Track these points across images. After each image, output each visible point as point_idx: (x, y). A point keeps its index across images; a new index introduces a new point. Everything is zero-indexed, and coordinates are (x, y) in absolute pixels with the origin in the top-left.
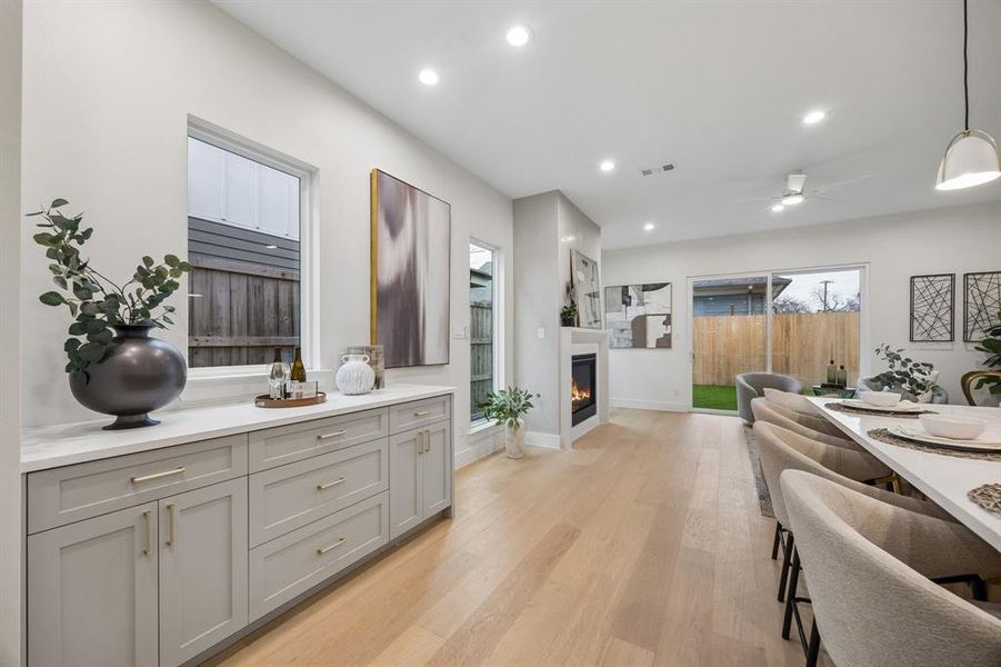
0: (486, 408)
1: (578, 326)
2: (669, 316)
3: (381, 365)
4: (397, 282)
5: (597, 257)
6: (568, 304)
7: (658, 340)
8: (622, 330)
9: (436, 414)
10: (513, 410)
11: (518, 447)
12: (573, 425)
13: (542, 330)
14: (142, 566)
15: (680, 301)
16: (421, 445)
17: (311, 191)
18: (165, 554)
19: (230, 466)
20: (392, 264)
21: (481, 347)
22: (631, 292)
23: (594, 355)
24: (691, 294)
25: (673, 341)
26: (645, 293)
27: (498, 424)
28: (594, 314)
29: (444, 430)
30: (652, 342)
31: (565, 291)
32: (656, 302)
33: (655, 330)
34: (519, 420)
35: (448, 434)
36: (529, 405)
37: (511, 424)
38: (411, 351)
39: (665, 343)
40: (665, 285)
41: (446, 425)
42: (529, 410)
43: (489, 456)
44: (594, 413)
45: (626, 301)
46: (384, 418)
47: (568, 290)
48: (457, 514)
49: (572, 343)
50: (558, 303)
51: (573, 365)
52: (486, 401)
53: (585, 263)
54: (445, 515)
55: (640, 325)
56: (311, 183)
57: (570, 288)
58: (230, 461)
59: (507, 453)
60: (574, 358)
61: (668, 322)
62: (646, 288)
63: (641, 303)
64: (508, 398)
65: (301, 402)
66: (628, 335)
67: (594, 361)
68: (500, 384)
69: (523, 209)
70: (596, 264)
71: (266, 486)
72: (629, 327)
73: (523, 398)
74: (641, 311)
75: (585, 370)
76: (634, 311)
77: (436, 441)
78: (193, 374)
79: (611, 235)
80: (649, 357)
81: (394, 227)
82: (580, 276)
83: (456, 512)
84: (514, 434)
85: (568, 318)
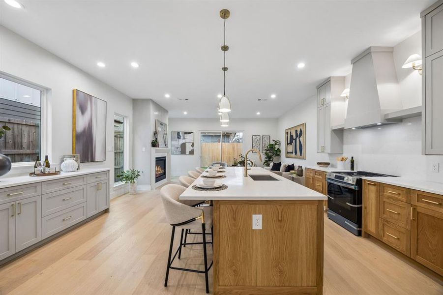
0: (121, 177)
1: (158, 147)
2: (193, 143)
3: (79, 161)
4: (84, 131)
5: (167, 122)
6: (154, 139)
7: (190, 152)
8: (177, 148)
9: (103, 177)
10: (132, 177)
11: (134, 190)
12: (156, 182)
13: (144, 148)
14: (11, 220)
15: (197, 138)
16: (98, 187)
17: (46, 97)
18: (17, 217)
19: (36, 192)
20: (82, 124)
21: (119, 153)
22: (181, 134)
23: (165, 157)
24: (200, 134)
25: (195, 152)
26: (186, 135)
27: (126, 183)
28: (165, 142)
29: (106, 183)
30: (187, 152)
31: (153, 134)
32: (189, 138)
33: (189, 148)
34: (134, 180)
35: (108, 184)
36: (139, 175)
37: (131, 182)
38: (90, 156)
39: (192, 153)
40: (192, 132)
41: (107, 181)
42: (139, 177)
43: (123, 195)
44: (165, 178)
45: (179, 137)
46: (85, 178)
47: (154, 134)
48: (111, 211)
49: (156, 153)
50: (150, 139)
51: (156, 161)
52: (121, 174)
53: (162, 124)
54: (106, 211)
55: (183, 146)
56: (47, 93)
57: (155, 133)
58: (36, 190)
59: (130, 194)
60: (156, 158)
61: (193, 145)
62: (186, 133)
63: (184, 138)
64: (130, 174)
65: (49, 174)
66: (180, 149)
67: (165, 159)
68: (127, 168)
69: (137, 103)
70: (166, 124)
71: (47, 198)
72: (180, 147)
73: (136, 173)
74: (184, 141)
75: (161, 162)
76: (181, 141)
77: (104, 186)
78: (14, 165)
79: (172, 114)
80: (186, 158)
81: (83, 110)
82: (159, 129)
83: (111, 210)
84: (133, 186)
85: (154, 144)
